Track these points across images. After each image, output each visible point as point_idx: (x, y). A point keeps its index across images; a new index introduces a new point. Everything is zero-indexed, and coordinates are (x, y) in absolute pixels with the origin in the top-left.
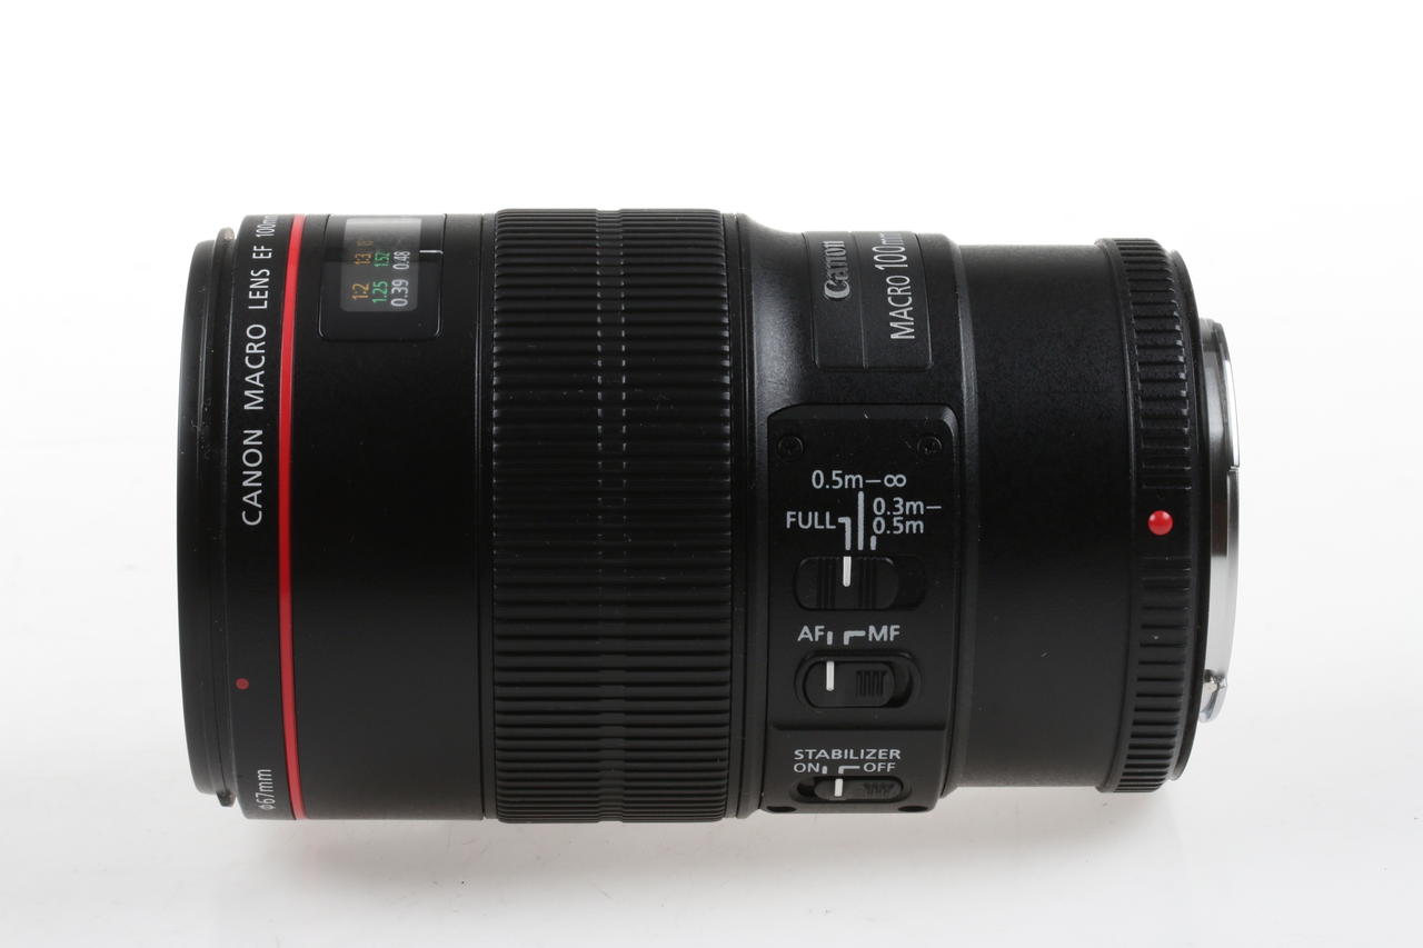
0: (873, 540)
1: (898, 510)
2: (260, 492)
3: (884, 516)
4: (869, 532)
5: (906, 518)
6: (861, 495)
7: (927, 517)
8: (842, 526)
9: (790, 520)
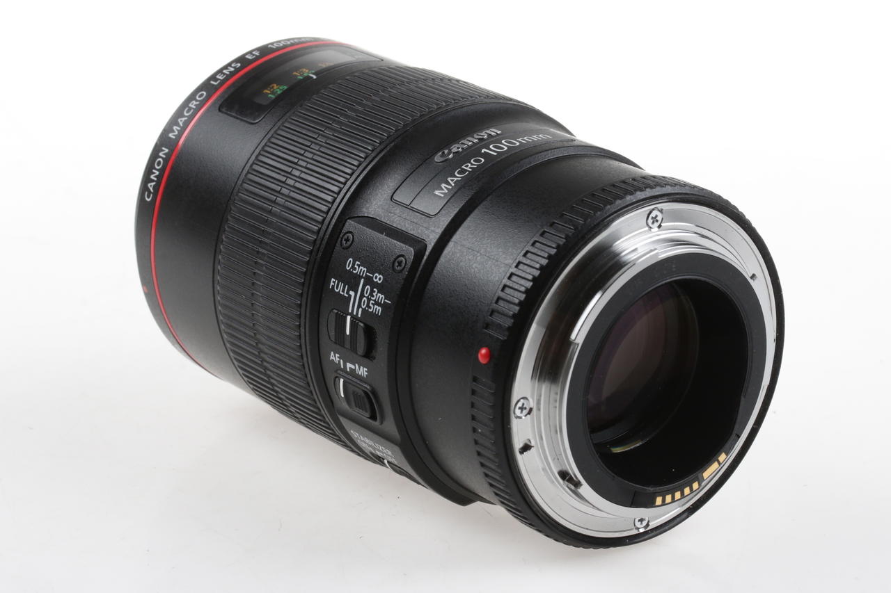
0: (360, 310)
1: (373, 296)
2: (154, 183)
3: (367, 297)
4: (359, 306)
5: (376, 303)
6: (362, 281)
7: (384, 306)
8: (350, 296)
9: (332, 284)
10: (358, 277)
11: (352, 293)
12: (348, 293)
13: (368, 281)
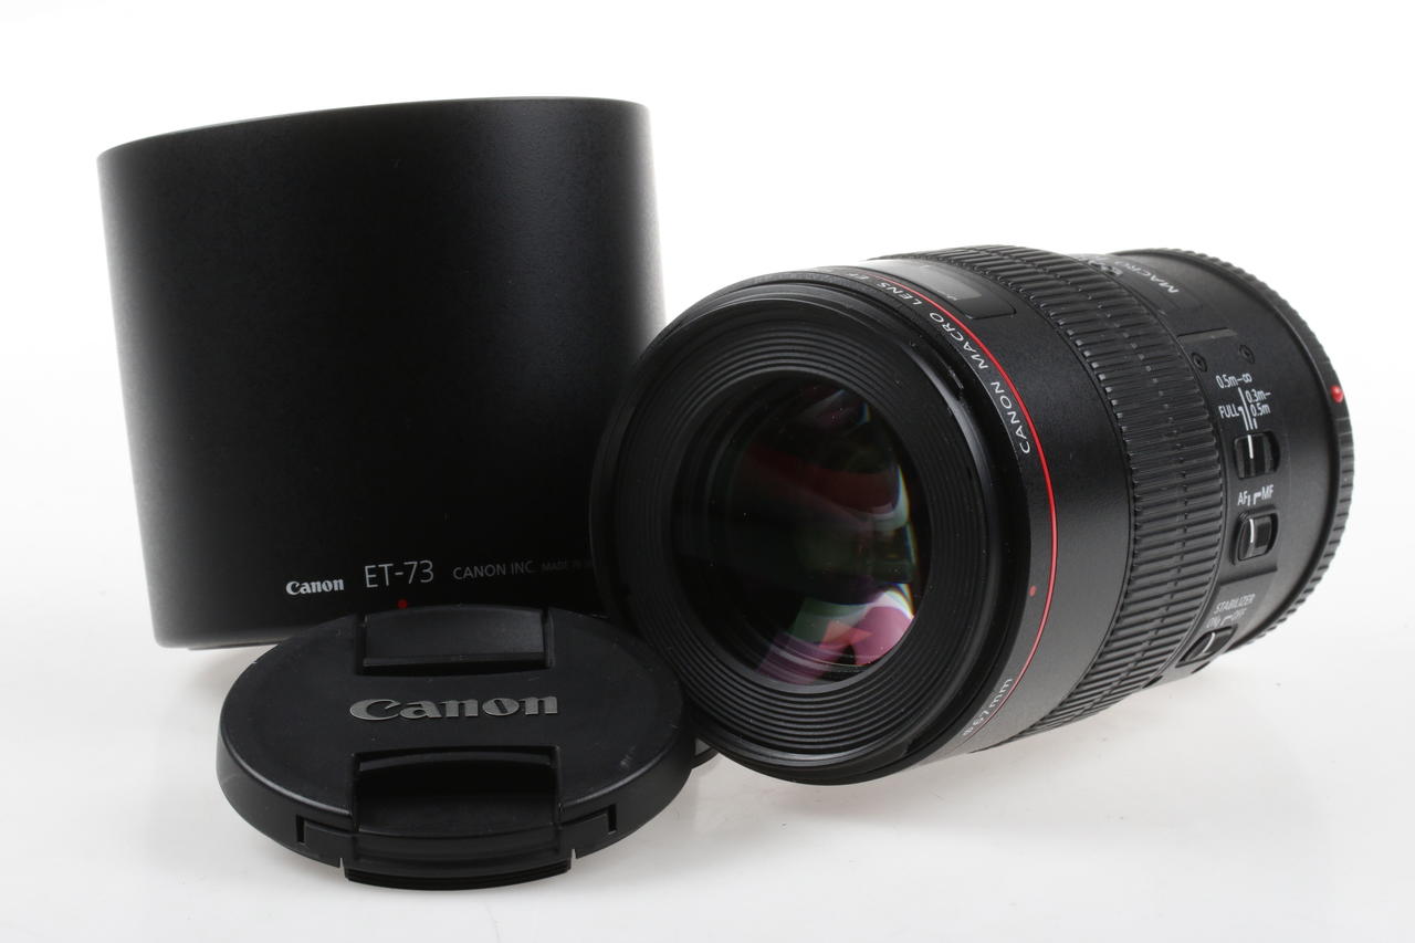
0: (1254, 420)
1: (1256, 398)
3: (1253, 403)
4: (1252, 417)
5: (1262, 403)
6: (1239, 390)
7: (1267, 401)
8: (1240, 413)
9: (1222, 412)
10: (1234, 389)
11: (1240, 409)
12: (1238, 412)
13: (1244, 386)
